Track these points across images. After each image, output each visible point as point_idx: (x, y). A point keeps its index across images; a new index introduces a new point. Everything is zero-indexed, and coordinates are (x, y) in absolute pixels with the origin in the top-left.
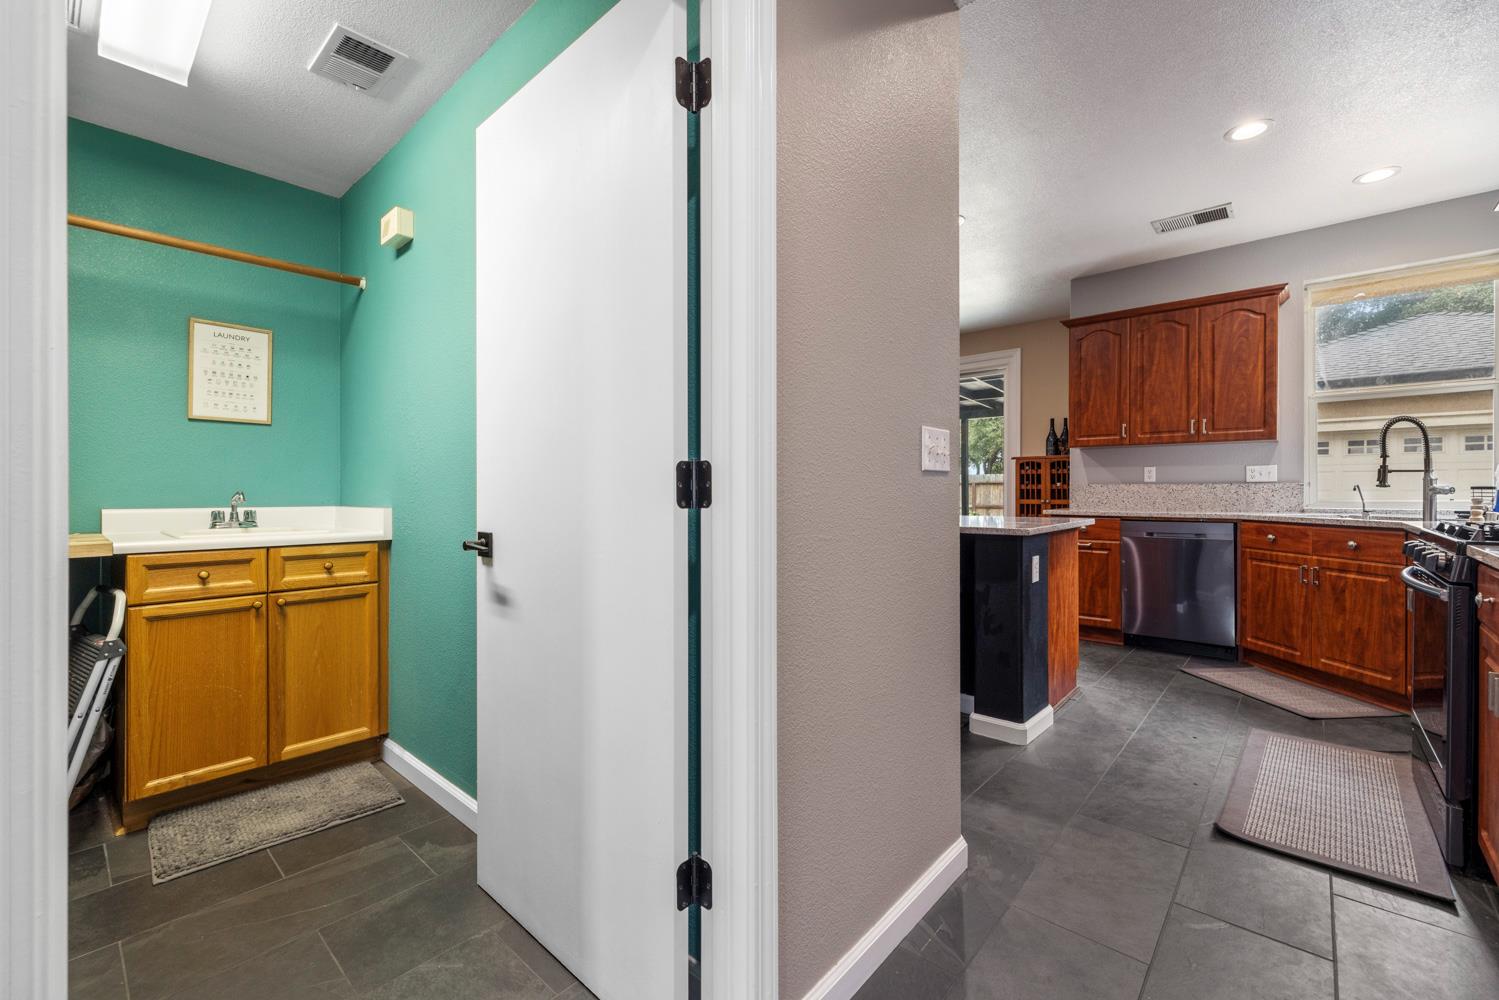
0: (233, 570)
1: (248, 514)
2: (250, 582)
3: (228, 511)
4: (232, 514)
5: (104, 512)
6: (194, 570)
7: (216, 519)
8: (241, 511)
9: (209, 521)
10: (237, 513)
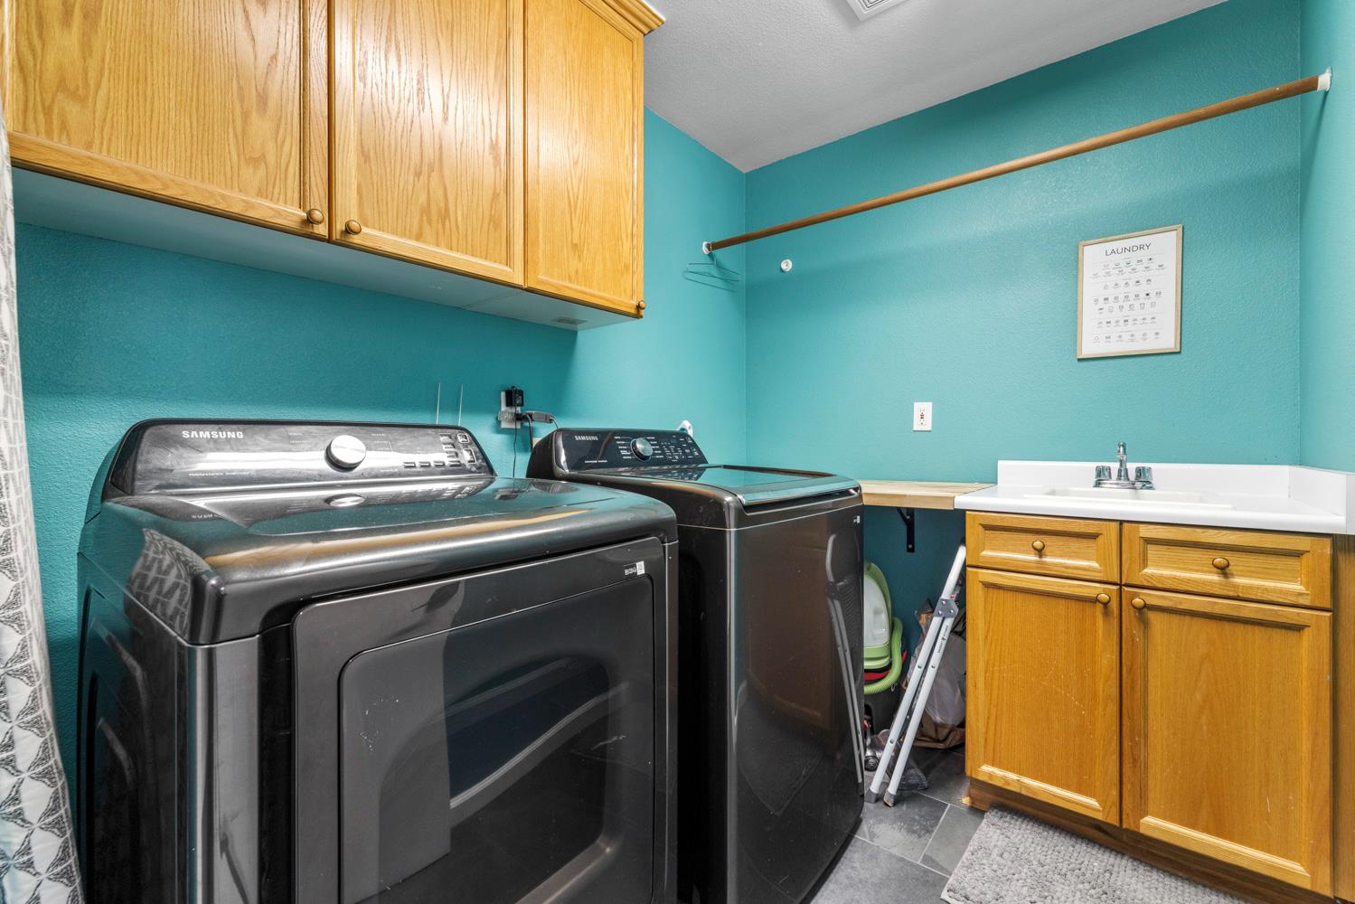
0: (1075, 544)
1: (1140, 472)
2: (1095, 565)
3: (1115, 466)
4: (1120, 471)
5: (1000, 463)
6: (1031, 537)
7: (1101, 476)
8: (1132, 467)
9: (1094, 479)
10: (1126, 470)
